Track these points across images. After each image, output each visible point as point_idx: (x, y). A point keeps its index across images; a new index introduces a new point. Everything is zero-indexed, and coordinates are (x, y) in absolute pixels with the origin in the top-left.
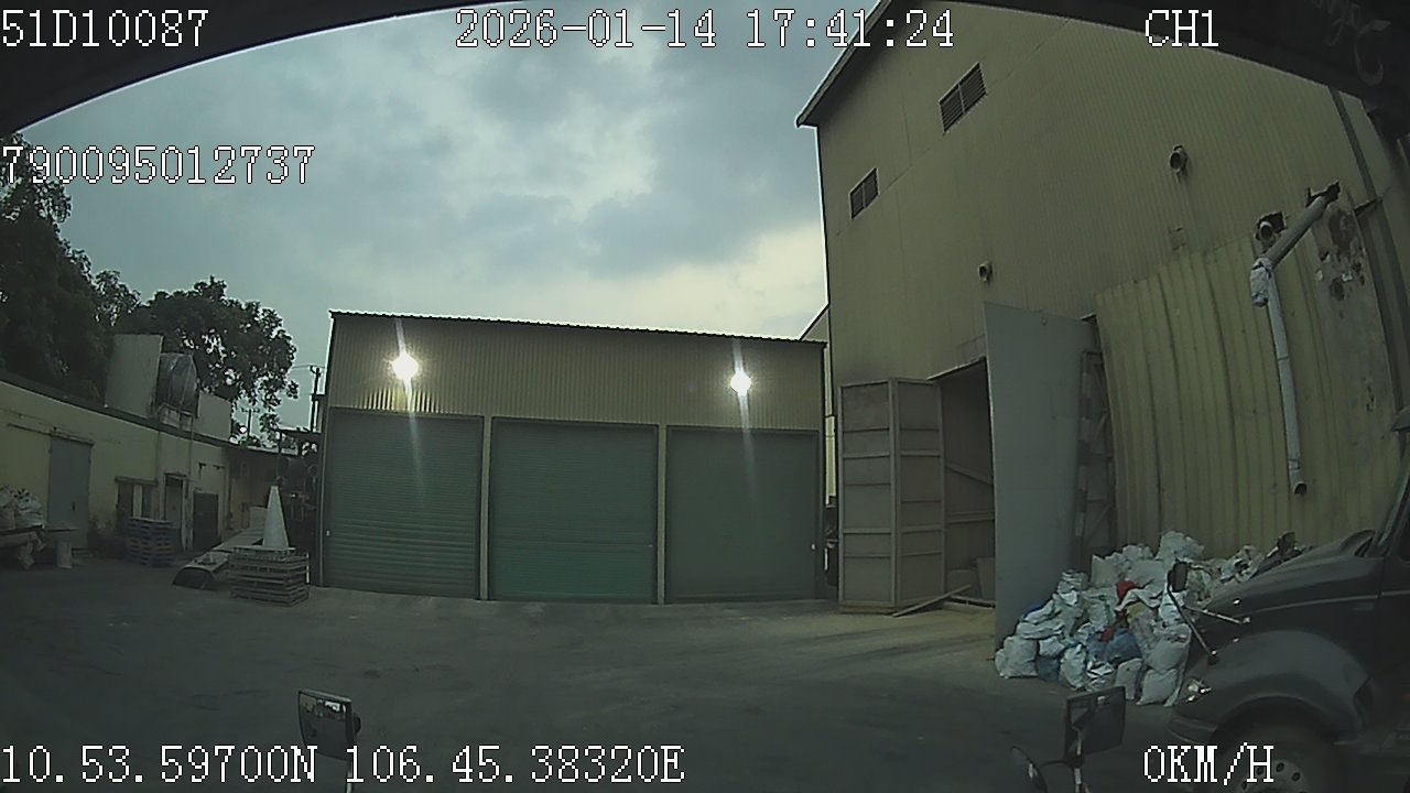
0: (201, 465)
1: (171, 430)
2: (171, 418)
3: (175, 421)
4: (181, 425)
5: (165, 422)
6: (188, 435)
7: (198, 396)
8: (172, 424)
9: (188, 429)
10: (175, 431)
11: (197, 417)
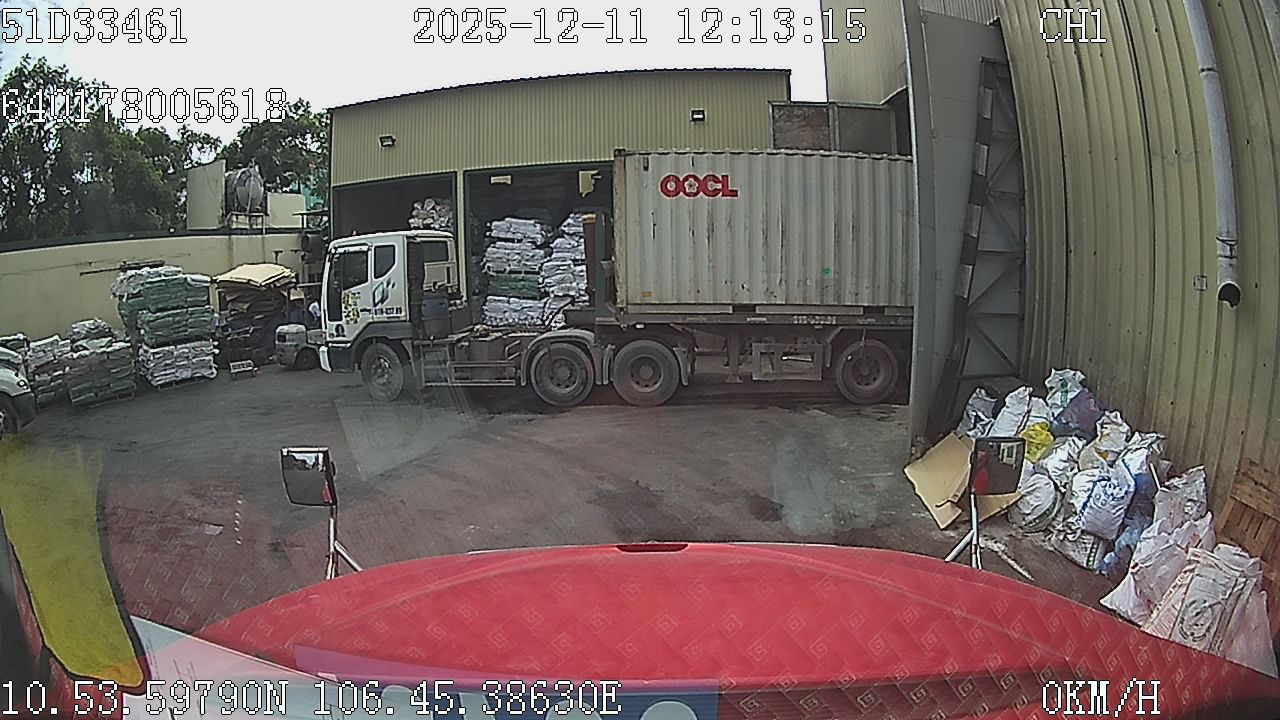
0: (277, 253)
1: (241, 232)
2: (241, 222)
3: (245, 224)
4: (251, 226)
5: (234, 226)
6: (260, 232)
7: (266, 198)
8: (240, 226)
9: (259, 227)
10: (244, 232)
11: (267, 215)
